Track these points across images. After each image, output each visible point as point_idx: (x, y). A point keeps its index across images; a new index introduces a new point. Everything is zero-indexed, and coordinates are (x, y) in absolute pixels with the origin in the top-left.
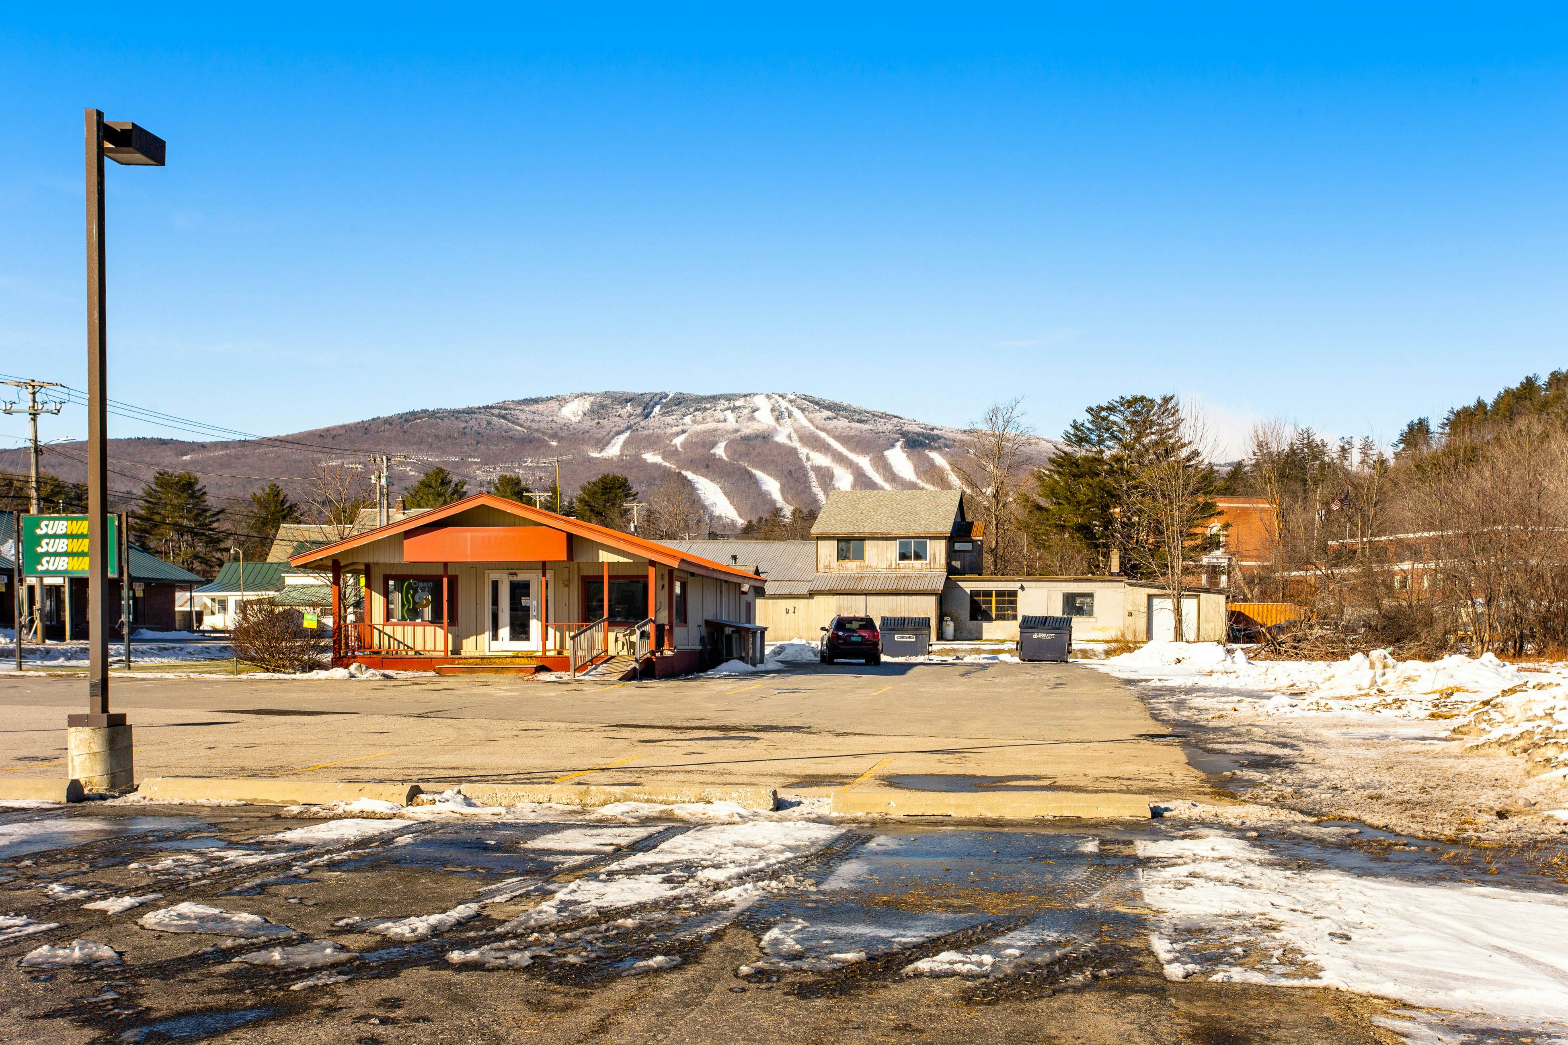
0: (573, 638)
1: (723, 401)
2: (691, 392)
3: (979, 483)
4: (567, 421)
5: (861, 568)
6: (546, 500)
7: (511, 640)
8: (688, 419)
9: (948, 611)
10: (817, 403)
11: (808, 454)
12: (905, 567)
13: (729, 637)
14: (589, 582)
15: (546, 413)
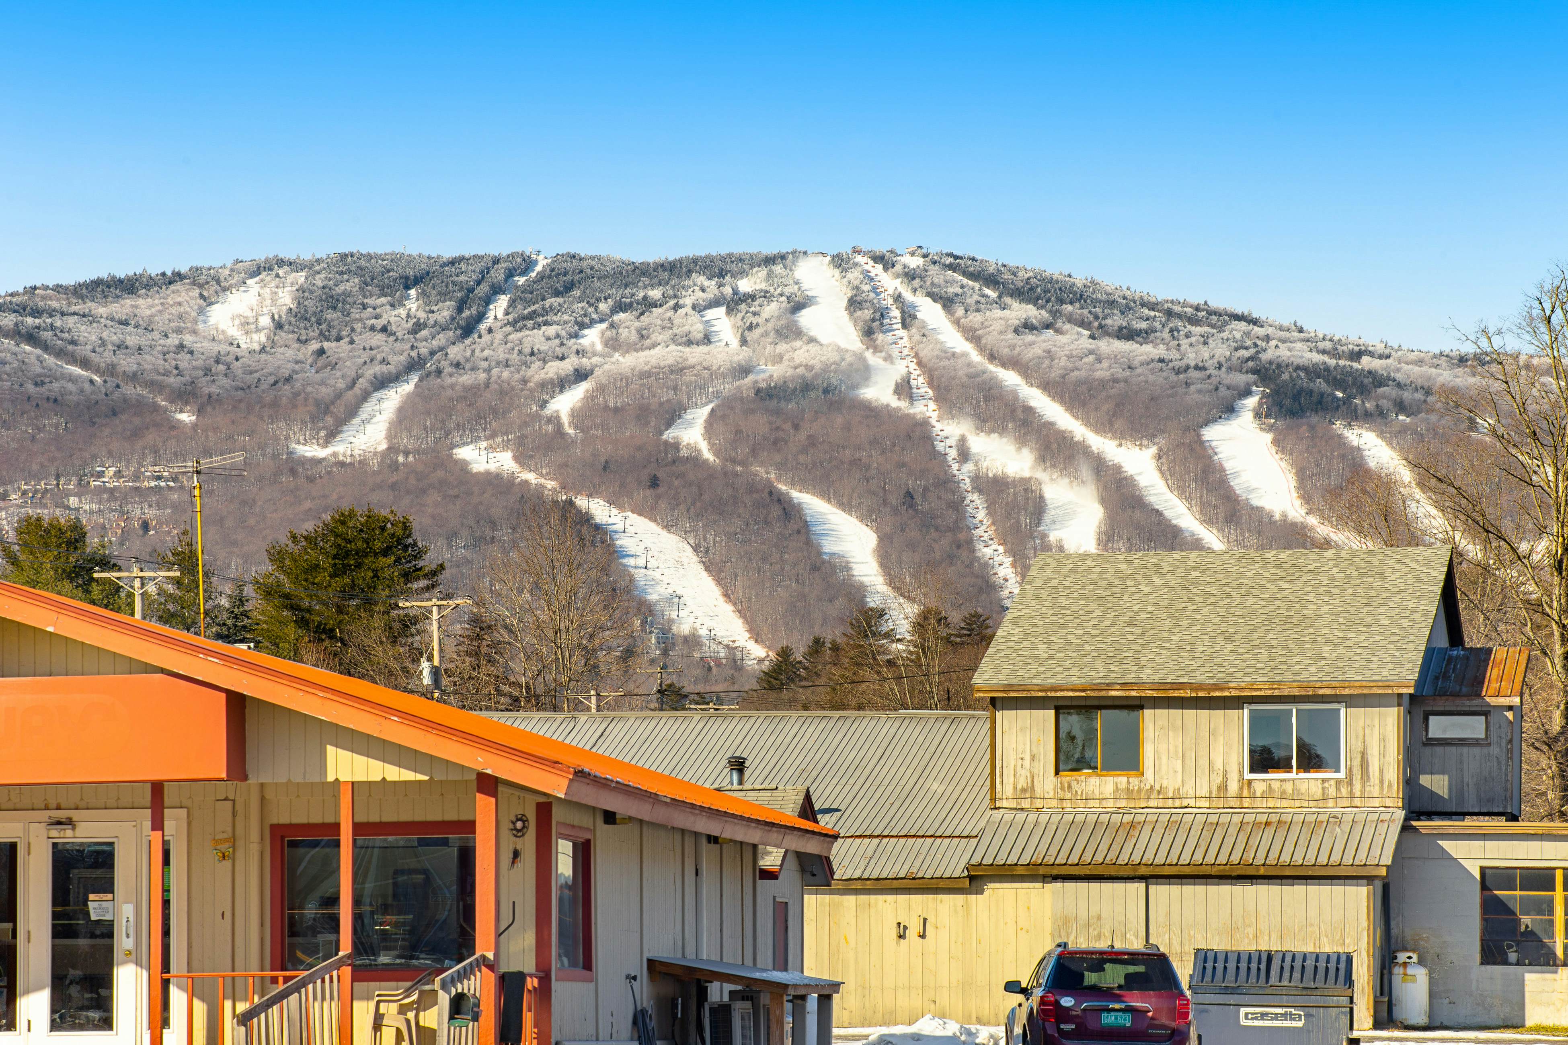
0: (245, 1019)
1: (701, 280)
2: (603, 252)
3: (1507, 526)
4: (224, 348)
5: (1129, 795)
6: (161, 592)
7: (55, 1026)
8: (593, 337)
9: (1409, 934)
10: (991, 280)
11: (963, 440)
12: (1269, 794)
13: (722, 1013)
14: (293, 844)
15: (160, 322)
